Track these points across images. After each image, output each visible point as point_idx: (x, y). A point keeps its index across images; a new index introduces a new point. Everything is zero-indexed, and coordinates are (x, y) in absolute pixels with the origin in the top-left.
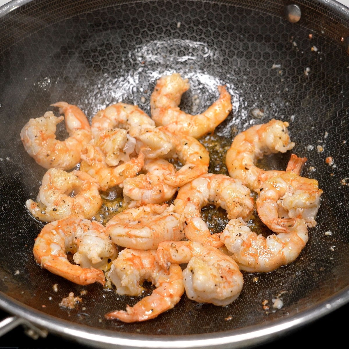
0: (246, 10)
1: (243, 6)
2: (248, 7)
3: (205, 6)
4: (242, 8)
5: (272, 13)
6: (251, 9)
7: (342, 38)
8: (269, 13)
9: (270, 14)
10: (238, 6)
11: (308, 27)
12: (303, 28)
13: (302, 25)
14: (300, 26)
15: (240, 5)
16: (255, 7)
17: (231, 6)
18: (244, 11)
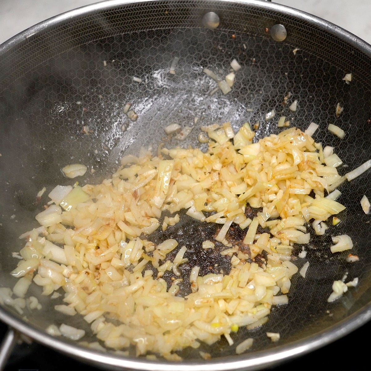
0: (164, 31)
1: (160, 27)
2: (166, 27)
3: (124, 38)
4: (160, 30)
5: (191, 26)
6: (169, 28)
7: (267, 29)
8: (188, 26)
9: (188, 28)
10: (156, 29)
11: (228, 29)
12: (225, 31)
13: (223, 28)
14: (221, 30)
15: (157, 28)
16: (172, 25)
17: (149, 31)
18: (163, 32)
